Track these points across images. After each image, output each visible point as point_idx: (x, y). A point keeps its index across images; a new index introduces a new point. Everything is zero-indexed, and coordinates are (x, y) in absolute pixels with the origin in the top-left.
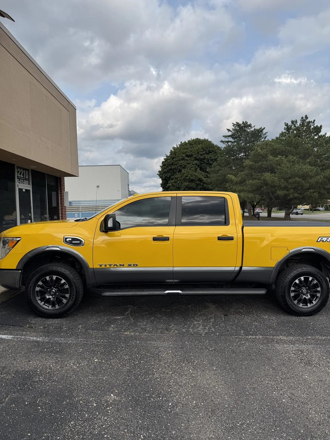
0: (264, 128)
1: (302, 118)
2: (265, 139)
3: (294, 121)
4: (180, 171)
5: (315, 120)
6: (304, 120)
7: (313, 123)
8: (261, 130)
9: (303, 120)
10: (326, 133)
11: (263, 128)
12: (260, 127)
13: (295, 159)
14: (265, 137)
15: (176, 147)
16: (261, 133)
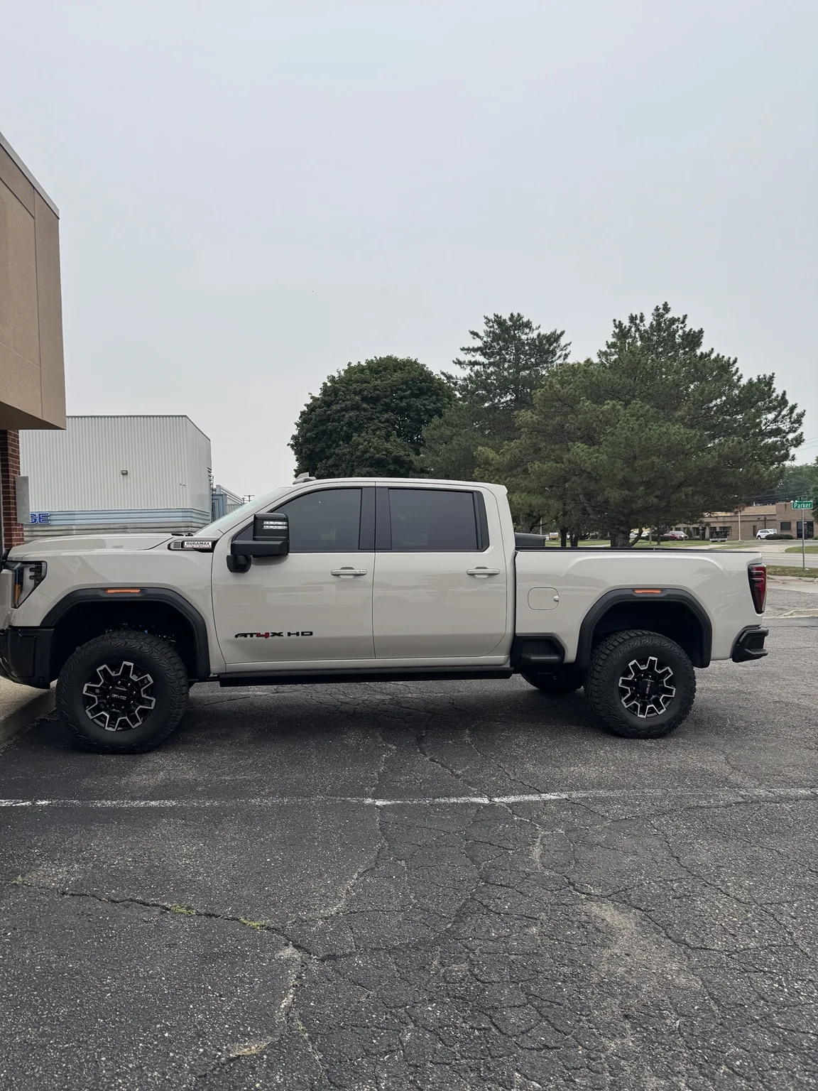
0: (562, 333)
1: (657, 309)
2: (564, 359)
3: (636, 316)
4: (348, 438)
5: (686, 315)
6: (662, 316)
7: (683, 322)
8: (554, 338)
9: (659, 314)
10: (713, 349)
11: (558, 332)
12: (553, 330)
13: (648, 411)
14: (566, 356)
15: (336, 375)
16: (555, 345)
